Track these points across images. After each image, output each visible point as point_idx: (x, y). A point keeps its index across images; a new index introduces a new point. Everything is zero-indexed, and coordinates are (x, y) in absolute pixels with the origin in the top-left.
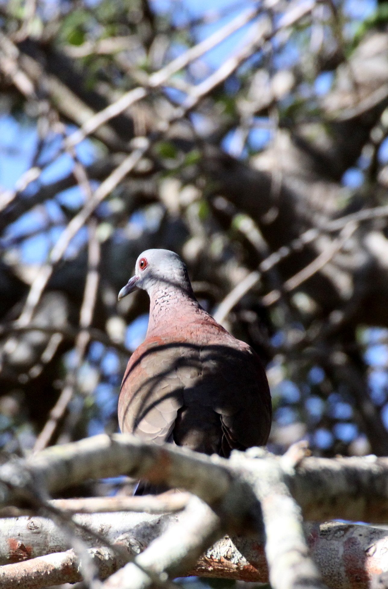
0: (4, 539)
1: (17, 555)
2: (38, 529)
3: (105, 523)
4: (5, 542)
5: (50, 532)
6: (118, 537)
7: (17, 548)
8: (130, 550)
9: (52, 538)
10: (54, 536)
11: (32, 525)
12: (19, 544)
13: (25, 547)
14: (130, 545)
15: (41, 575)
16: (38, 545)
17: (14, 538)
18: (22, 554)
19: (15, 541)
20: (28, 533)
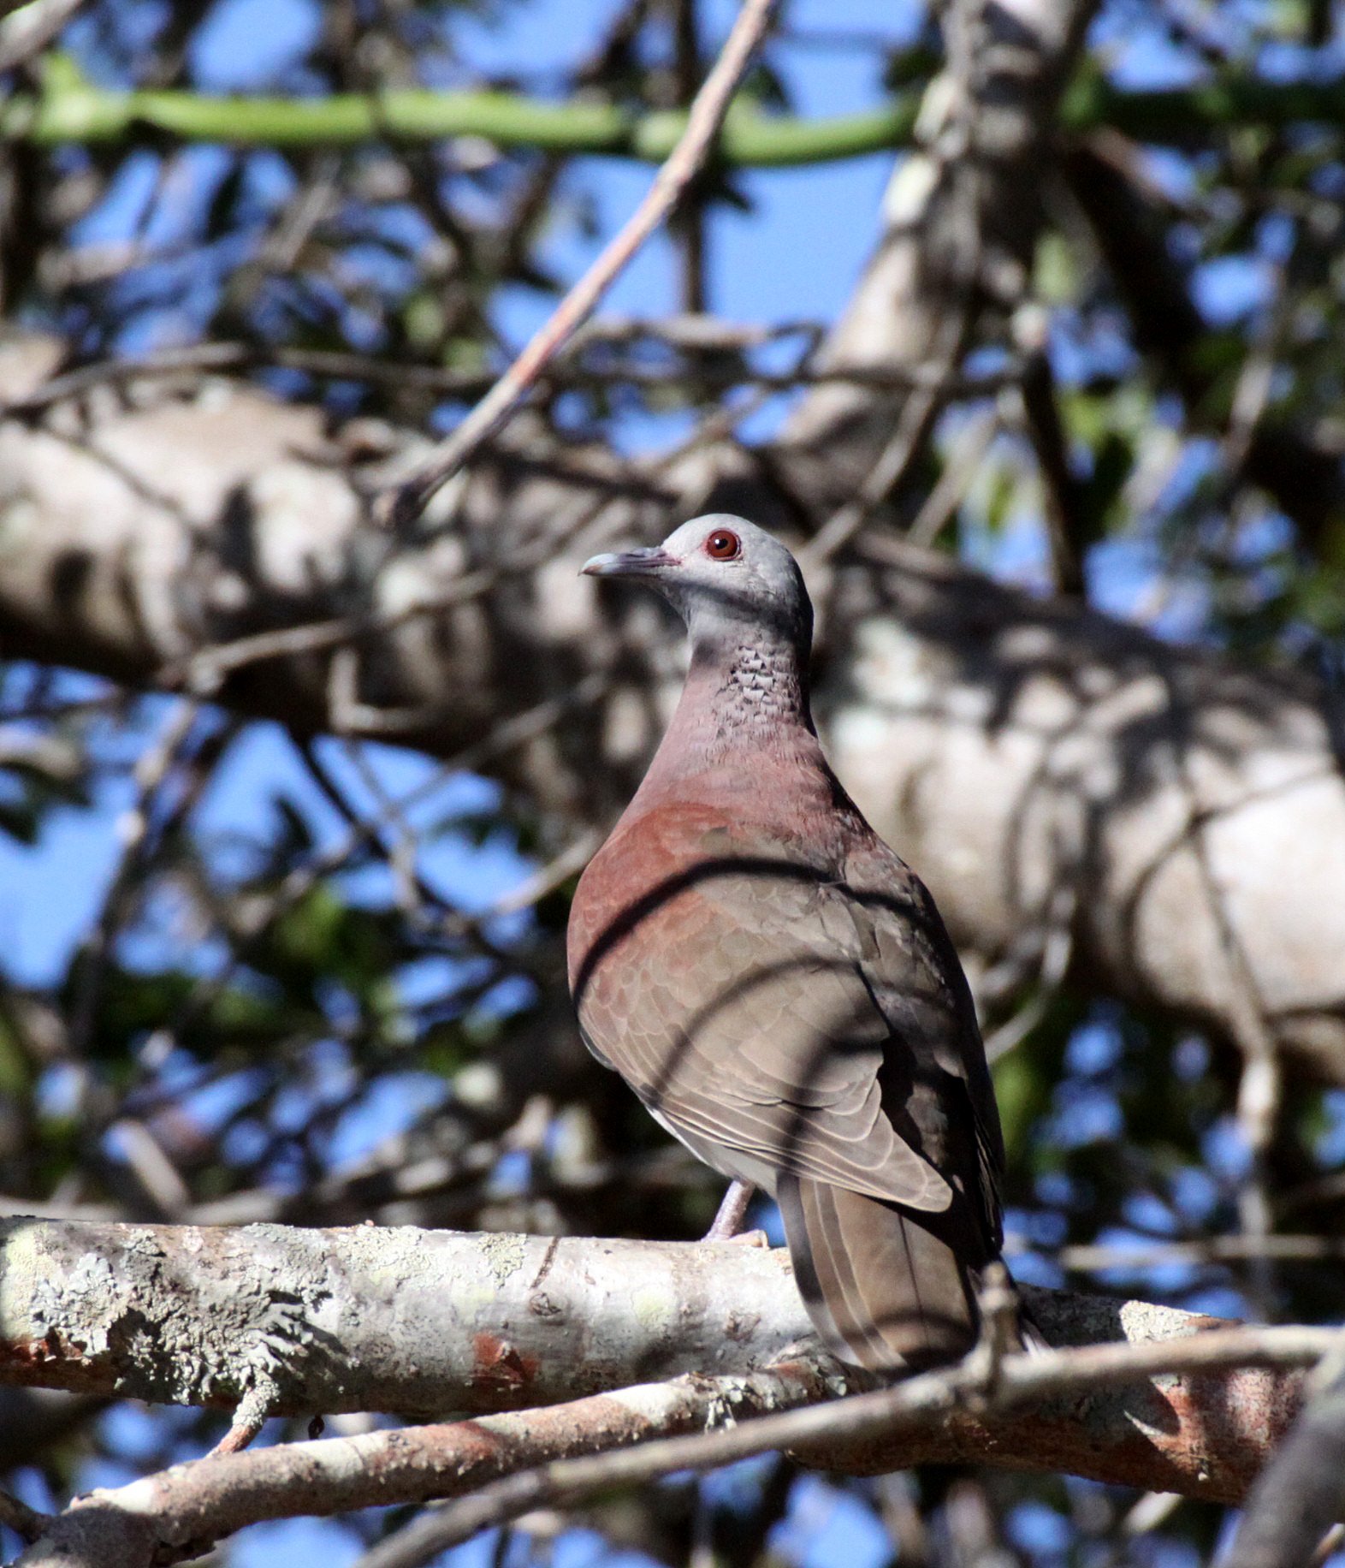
0: (463, 1334)
1: (493, 1379)
2: (559, 1313)
3: (742, 1309)
4: (465, 1342)
5: (591, 1324)
6: (781, 1348)
7: (496, 1360)
8: (821, 1386)
9: (594, 1338)
10: (601, 1335)
11: (543, 1301)
12: (504, 1351)
13: (518, 1358)
14: (820, 1371)
15: (616, 1440)
16: (555, 1354)
17: (490, 1334)
18: (507, 1377)
19: (492, 1340)
20: (530, 1324)
